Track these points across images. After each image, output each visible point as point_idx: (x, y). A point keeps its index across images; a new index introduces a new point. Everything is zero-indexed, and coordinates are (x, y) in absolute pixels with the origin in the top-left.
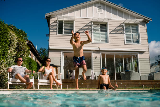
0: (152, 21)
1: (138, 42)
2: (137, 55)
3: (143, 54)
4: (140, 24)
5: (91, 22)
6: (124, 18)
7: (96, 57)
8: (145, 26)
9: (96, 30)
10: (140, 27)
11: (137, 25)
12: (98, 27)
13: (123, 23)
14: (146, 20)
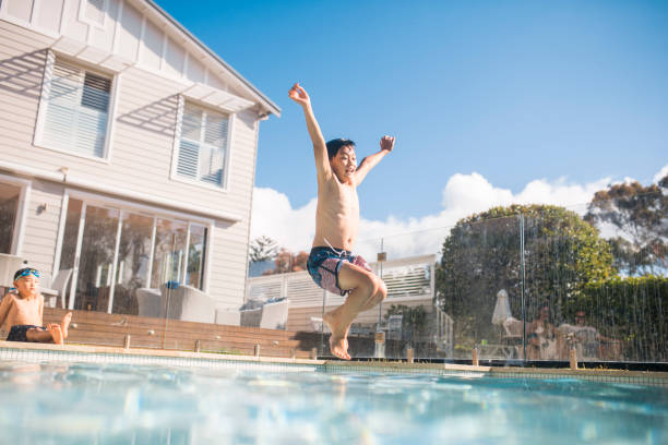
0: (278, 115)
1: (218, 178)
2: (206, 230)
3: (230, 229)
4: (238, 117)
5: (46, 51)
6: (185, 77)
7: (41, 209)
8: (252, 128)
9: (60, 91)
10: (236, 126)
11: (226, 115)
12: (75, 84)
13: (178, 95)
14: (259, 106)
